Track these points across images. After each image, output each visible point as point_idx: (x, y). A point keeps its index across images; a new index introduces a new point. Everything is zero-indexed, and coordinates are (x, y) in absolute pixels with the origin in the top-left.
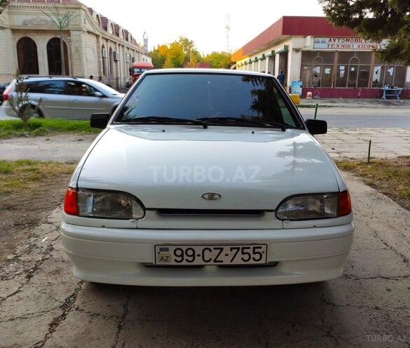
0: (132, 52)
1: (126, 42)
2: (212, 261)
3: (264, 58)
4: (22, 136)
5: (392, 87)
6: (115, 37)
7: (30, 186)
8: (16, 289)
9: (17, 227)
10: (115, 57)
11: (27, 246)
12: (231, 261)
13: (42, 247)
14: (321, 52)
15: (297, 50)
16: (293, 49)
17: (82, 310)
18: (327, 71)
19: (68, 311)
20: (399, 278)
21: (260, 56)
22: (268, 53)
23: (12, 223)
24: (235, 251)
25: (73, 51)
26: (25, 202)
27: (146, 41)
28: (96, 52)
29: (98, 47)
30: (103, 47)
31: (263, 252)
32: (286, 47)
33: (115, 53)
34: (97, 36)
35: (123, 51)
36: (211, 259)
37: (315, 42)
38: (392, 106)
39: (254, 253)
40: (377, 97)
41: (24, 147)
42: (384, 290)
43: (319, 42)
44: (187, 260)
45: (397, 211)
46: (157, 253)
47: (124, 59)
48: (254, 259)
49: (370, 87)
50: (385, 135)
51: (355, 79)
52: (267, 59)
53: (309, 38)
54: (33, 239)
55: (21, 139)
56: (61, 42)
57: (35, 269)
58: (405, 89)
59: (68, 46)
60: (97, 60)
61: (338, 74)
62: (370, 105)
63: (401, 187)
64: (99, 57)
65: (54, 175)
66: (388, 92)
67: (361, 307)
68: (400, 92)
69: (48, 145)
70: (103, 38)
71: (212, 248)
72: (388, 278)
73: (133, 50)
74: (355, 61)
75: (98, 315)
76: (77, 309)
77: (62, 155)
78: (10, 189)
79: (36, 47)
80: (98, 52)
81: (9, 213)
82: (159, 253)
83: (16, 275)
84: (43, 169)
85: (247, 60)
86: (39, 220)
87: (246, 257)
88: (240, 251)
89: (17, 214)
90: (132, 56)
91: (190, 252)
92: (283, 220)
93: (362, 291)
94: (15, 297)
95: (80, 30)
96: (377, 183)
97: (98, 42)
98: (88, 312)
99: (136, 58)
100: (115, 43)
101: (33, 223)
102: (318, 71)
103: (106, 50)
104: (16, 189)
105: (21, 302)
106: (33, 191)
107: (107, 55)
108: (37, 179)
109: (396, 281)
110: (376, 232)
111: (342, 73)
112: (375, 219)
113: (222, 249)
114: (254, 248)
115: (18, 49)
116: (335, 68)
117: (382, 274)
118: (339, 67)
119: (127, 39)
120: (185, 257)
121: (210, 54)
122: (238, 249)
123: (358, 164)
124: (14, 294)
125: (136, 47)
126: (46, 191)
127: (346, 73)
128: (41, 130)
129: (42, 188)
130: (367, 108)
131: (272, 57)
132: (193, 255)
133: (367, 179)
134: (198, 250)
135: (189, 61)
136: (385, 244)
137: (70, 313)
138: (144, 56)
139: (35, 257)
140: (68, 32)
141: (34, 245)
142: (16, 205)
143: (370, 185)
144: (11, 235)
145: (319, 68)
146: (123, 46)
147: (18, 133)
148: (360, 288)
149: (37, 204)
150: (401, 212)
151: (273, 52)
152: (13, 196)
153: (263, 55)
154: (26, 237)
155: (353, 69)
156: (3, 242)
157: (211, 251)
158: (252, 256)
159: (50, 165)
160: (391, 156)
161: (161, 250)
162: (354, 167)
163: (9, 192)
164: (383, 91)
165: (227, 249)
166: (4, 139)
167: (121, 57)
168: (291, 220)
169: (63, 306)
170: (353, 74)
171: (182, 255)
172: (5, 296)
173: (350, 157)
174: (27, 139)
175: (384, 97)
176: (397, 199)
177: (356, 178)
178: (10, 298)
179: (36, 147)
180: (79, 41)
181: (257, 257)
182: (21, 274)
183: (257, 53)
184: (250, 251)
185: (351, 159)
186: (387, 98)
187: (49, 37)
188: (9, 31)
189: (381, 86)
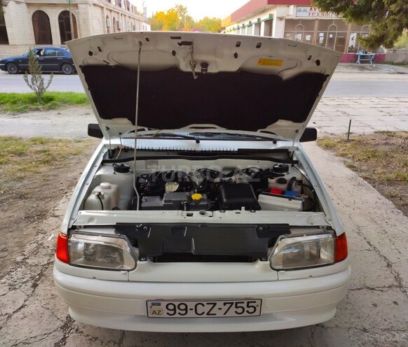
0: (133, 20)
1: (127, 12)
2: (205, 314)
3: (250, 25)
4: (37, 109)
5: (366, 53)
6: (118, 7)
7: (41, 170)
8: (21, 303)
9: (27, 220)
10: (118, 26)
11: (35, 245)
12: (225, 314)
13: (48, 247)
14: (302, 20)
15: (281, 19)
16: (278, 18)
17: (82, 332)
18: (308, 38)
19: (68, 333)
20: (384, 289)
21: (247, 23)
22: (255, 20)
23: (23, 215)
24: (228, 306)
25: (81, 23)
26: (35, 190)
27: (145, 9)
28: (101, 23)
29: (103, 17)
30: (107, 17)
31: (257, 306)
32: (271, 16)
33: (118, 22)
34: (102, 8)
35: (125, 20)
36: (203, 313)
37: (298, 11)
38: (366, 71)
39: (248, 306)
40: (352, 62)
41: (38, 121)
42: (371, 305)
43: (301, 11)
44: (179, 313)
45: (377, 200)
46: (149, 308)
47: (126, 27)
48: (248, 311)
49: (346, 52)
50: (361, 106)
51: (333, 45)
52: (254, 25)
53: (292, 7)
54: (41, 236)
55: (36, 113)
56: (71, 14)
57: (41, 275)
58: (378, 54)
59: (77, 19)
60: (102, 30)
61: (318, 41)
62: (346, 70)
63: (380, 170)
64: (104, 27)
65: (63, 157)
66: (362, 57)
67: (349, 329)
68: (373, 57)
69: (60, 119)
70: (107, 9)
71: (205, 303)
72: (373, 289)
73: (134, 19)
74: (334, 28)
75: (96, 339)
76: (77, 330)
77: (72, 130)
78: (23, 175)
79: (49, 19)
80: (103, 22)
81: (21, 203)
82: (151, 307)
83: (23, 283)
84: (53, 149)
85: (235, 26)
86: (47, 211)
87: (240, 310)
88: (234, 305)
89: (28, 204)
90: (133, 24)
91: (183, 307)
92: (278, 270)
93: (349, 307)
94: (19, 314)
95: (87, 3)
96: (356, 164)
97: (103, 13)
98: (87, 335)
99: (137, 26)
100: (118, 13)
101: (42, 215)
102: (300, 38)
103: (110, 21)
104: (28, 174)
105: (25, 321)
106: (44, 176)
107: (111, 25)
108: (48, 161)
109: (381, 293)
110: (359, 227)
111: (321, 39)
112: (357, 211)
113: (215, 304)
114: (248, 303)
115: (33, 21)
116: (315, 35)
117: (369, 284)
118: (318, 34)
119: (128, 9)
120: (178, 311)
121: (202, 19)
122: (232, 303)
123: (339, 142)
124: (20, 309)
125: (137, 15)
126: (55, 175)
127: (324, 40)
128: (53, 104)
129: (52, 173)
130: (343, 72)
131: (258, 24)
132: (186, 309)
133: (347, 160)
134: (191, 305)
135: (183, 26)
136: (368, 242)
137: (71, 336)
138: (144, 24)
139: (41, 260)
140: (76, 5)
141: (41, 244)
142: (27, 194)
143: (351, 167)
144: (22, 230)
145: (300, 35)
146: (125, 16)
147: (33, 107)
148: (348, 303)
149: (46, 192)
150: (381, 201)
151: (259, 19)
152: (25, 182)
153: (250, 22)
154: (35, 233)
155: (331, 36)
156: (14, 238)
157: (203, 305)
158: (246, 309)
159: (60, 144)
160: (369, 131)
161: (153, 304)
162: (335, 146)
163: (22, 178)
164: (357, 56)
165: (220, 304)
166: (21, 113)
167: (124, 26)
168: (286, 270)
169: (64, 326)
170: (331, 40)
171: (174, 309)
172: (10, 311)
173: (330, 132)
174: (41, 113)
175: (358, 61)
176: (377, 184)
177: (337, 158)
178: (15, 315)
179: (49, 121)
180: (86, 13)
181: (251, 310)
182: (27, 281)
183: (244, 20)
184: (244, 305)
185: (332, 134)
186: (362, 62)
187: (60, 10)
188: (24, 5)
189: (356, 51)
